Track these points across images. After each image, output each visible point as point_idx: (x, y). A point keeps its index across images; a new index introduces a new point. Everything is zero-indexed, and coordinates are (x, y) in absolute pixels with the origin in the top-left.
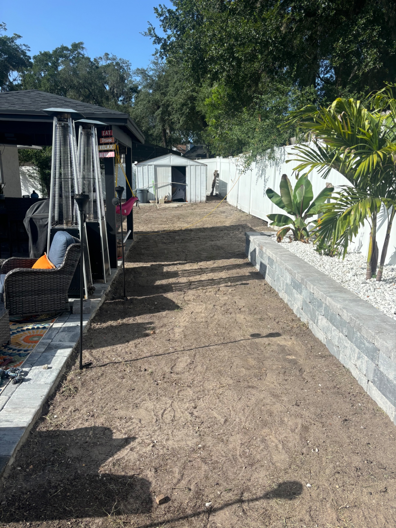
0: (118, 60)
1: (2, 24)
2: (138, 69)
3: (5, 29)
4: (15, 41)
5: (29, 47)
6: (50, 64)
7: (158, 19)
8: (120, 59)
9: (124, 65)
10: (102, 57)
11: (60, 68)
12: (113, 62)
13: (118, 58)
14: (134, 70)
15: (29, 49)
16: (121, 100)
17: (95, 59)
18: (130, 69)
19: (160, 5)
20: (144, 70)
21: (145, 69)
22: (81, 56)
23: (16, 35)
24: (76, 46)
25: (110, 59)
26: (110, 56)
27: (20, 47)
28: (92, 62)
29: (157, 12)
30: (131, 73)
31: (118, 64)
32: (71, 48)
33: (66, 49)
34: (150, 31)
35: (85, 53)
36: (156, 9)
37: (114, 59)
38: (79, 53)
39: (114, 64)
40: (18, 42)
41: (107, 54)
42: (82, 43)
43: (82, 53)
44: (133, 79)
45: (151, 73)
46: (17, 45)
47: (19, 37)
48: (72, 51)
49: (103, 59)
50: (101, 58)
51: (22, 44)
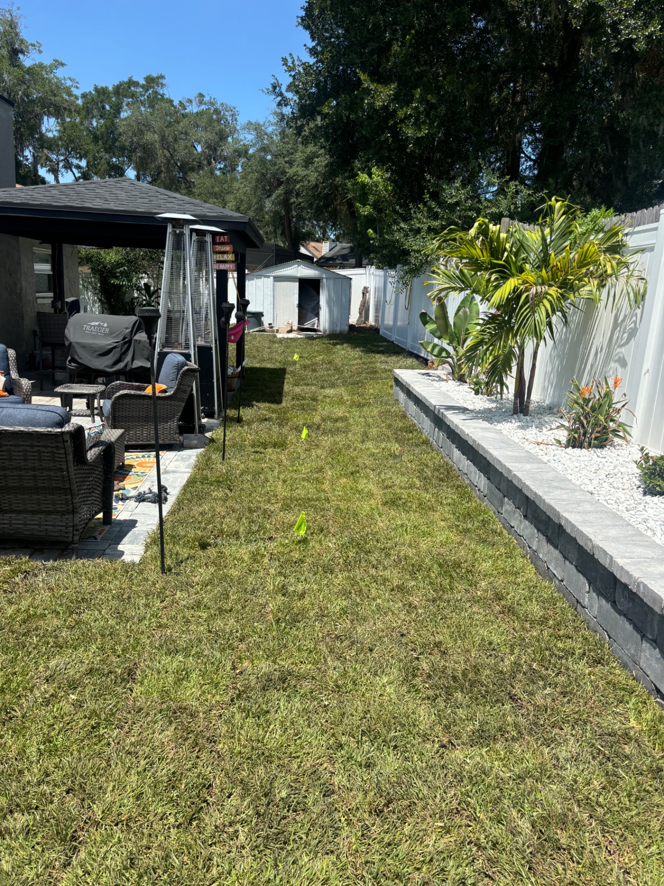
0: (218, 106)
1: (36, 43)
2: (250, 123)
3: (40, 52)
4: (54, 71)
5: (78, 83)
6: (108, 107)
7: (288, 74)
8: (222, 104)
9: (227, 113)
10: (193, 99)
11: (124, 115)
12: (209, 109)
13: (219, 103)
14: (243, 123)
15: (77, 85)
16: (220, 169)
17: (180, 102)
18: (236, 120)
19: (291, 54)
20: (259, 124)
21: (262, 123)
22: (159, 97)
23: (56, 61)
24: (152, 81)
25: (205, 104)
26: (206, 99)
27: (63, 81)
28: (175, 107)
29: (286, 65)
30: (238, 128)
31: (217, 112)
32: (144, 83)
33: (136, 84)
34: (274, 88)
35: (166, 92)
36: (285, 60)
37: (212, 104)
38: (156, 93)
39: (212, 111)
40: (60, 73)
41: (201, 95)
42: (162, 77)
43: (161, 92)
44: (241, 137)
45: (270, 129)
46: (57, 78)
47: (63, 65)
48: (146, 88)
49: (194, 103)
50: (190, 101)
51: (66, 77)
